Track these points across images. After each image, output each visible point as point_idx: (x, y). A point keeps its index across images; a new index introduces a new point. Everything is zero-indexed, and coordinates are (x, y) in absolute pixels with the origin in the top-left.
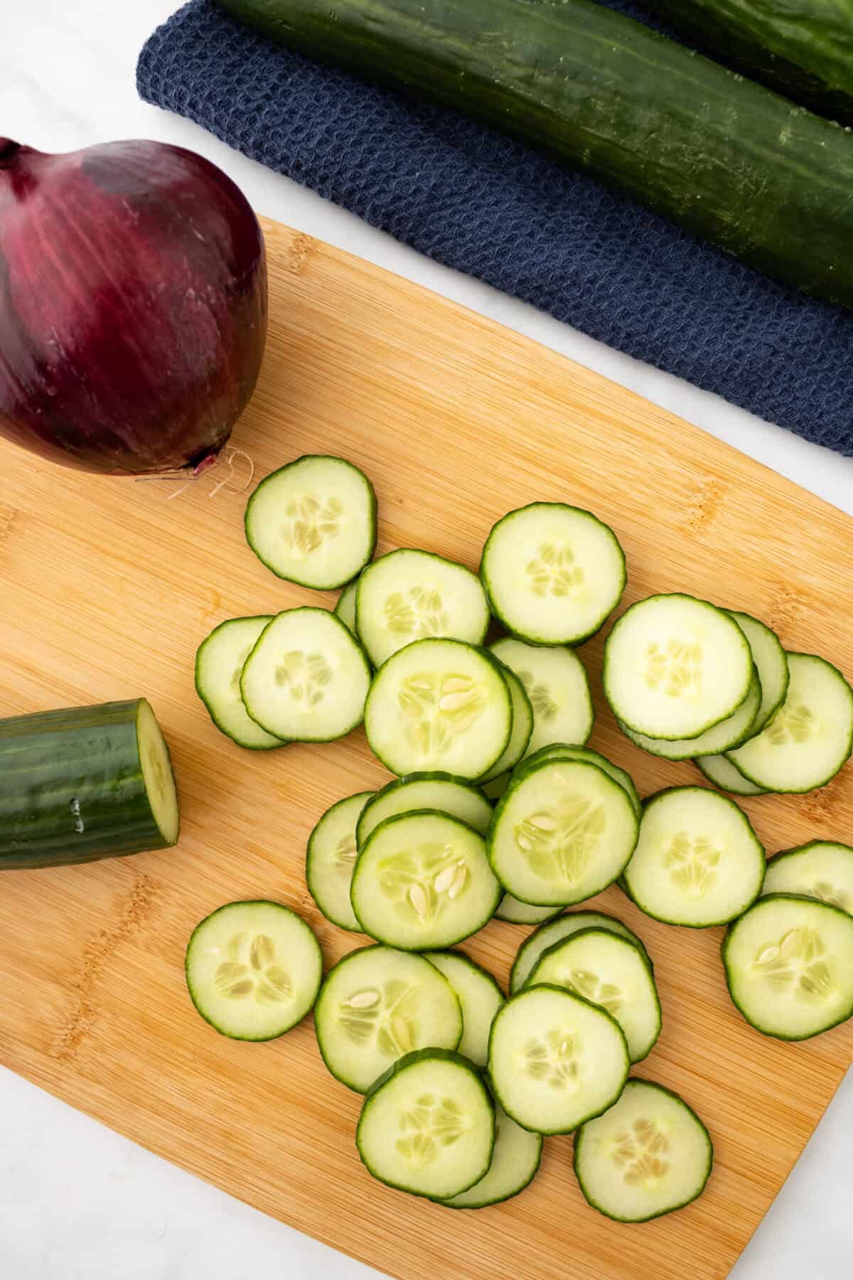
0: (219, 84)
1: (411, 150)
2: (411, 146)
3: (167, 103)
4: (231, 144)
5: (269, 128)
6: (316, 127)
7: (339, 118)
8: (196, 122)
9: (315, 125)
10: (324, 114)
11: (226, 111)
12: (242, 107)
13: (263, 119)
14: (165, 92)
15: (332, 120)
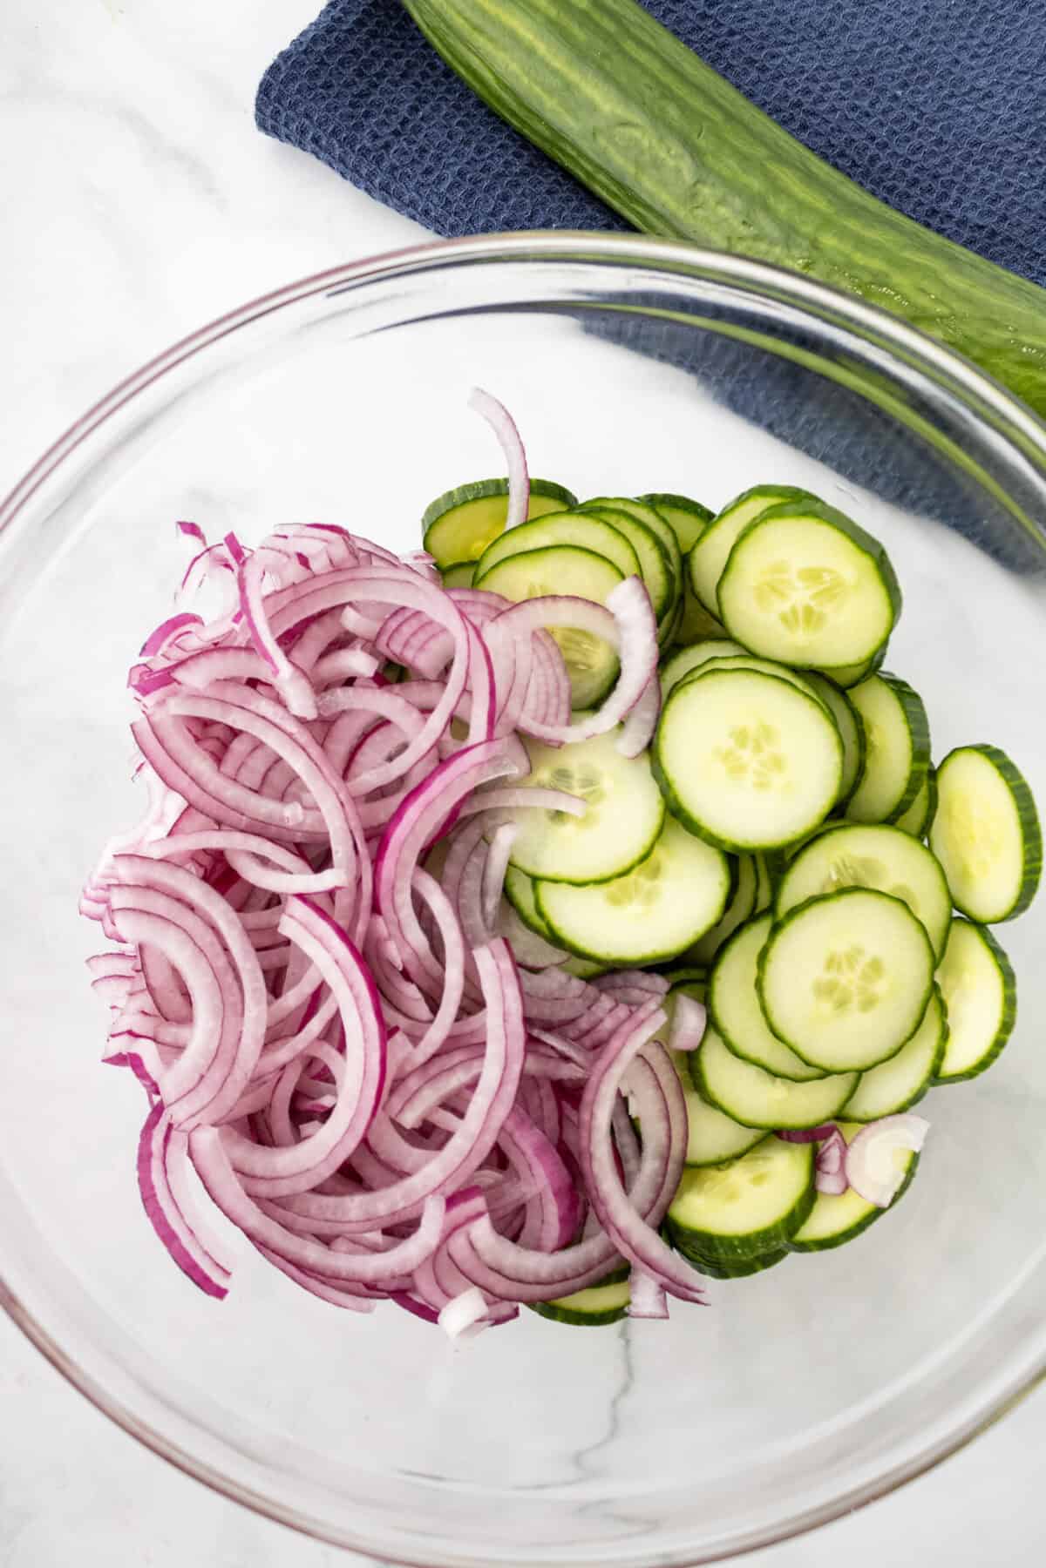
0: (344, 118)
1: (548, 197)
2: (549, 192)
3: (287, 136)
4: (356, 183)
5: (396, 168)
6: (448, 168)
7: (472, 159)
8: (318, 158)
9: (447, 166)
10: (455, 155)
11: (351, 147)
12: (368, 145)
13: (391, 158)
14: (286, 125)
15: (465, 161)
